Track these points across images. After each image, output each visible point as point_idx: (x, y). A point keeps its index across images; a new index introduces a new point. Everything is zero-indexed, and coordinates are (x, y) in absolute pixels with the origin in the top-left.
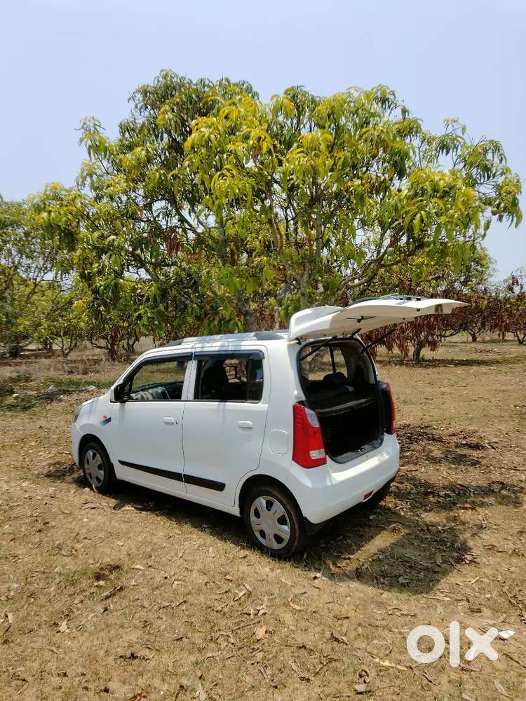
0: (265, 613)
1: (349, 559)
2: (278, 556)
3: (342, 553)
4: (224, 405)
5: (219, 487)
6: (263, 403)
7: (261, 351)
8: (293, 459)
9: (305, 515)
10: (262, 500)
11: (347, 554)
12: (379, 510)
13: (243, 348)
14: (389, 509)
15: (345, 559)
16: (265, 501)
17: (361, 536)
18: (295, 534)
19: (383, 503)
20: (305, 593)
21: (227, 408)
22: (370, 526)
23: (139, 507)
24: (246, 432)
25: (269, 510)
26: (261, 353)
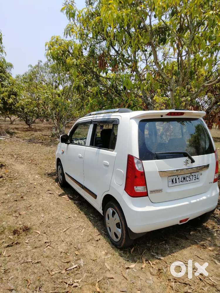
0: (76, 286)
1: (160, 259)
2: (115, 245)
3: (157, 254)
4: (99, 150)
5: (95, 196)
6: (115, 152)
7: (118, 119)
8: (125, 190)
9: (128, 226)
10: (111, 209)
11: (160, 255)
12: (200, 229)
13: (112, 117)
14: (208, 229)
15: (157, 259)
16: (112, 211)
17: (177, 245)
18: (123, 236)
19: (205, 224)
20: (112, 278)
21: (100, 152)
22: (187, 239)
23: (71, 197)
24: (106, 168)
25: (113, 217)
26: (118, 120)
